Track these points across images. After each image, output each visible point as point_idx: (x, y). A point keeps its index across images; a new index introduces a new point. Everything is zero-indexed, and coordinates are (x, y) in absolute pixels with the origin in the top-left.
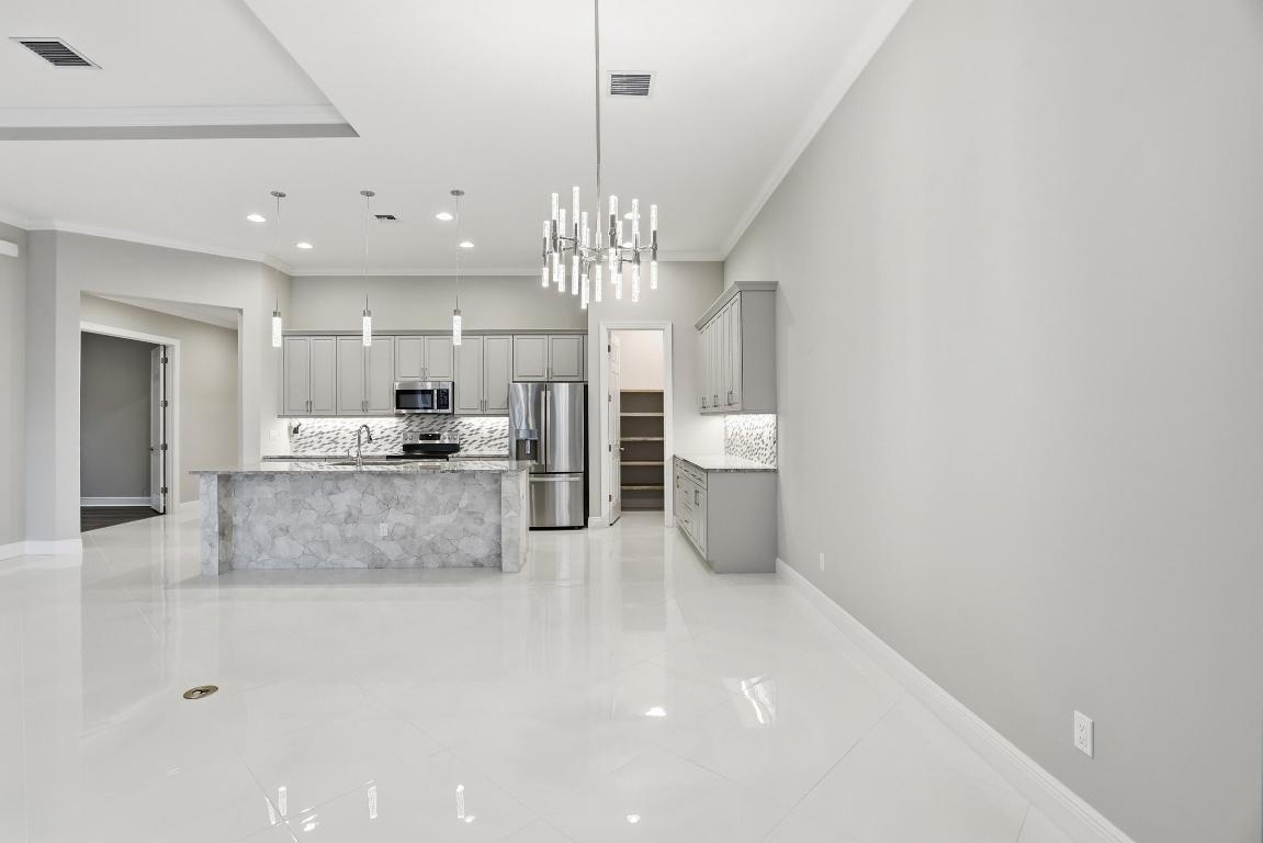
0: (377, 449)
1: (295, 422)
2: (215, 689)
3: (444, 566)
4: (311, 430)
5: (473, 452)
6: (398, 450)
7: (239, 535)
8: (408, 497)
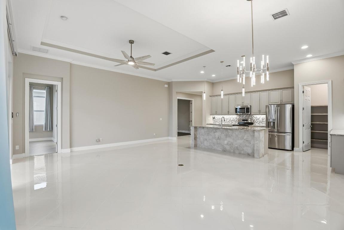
0: (232, 123)
1: (214, 116)
2: (183, 165)
3: (240, 153)
4: (217, 118)
5: (257, 125)
6: (237, 124)
7: (198, 140)
8: (231, 135)
